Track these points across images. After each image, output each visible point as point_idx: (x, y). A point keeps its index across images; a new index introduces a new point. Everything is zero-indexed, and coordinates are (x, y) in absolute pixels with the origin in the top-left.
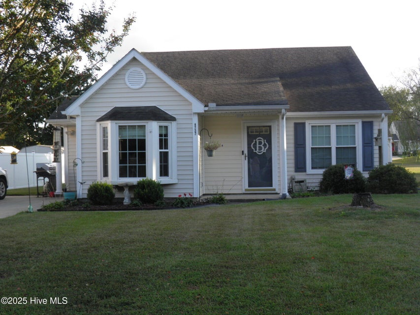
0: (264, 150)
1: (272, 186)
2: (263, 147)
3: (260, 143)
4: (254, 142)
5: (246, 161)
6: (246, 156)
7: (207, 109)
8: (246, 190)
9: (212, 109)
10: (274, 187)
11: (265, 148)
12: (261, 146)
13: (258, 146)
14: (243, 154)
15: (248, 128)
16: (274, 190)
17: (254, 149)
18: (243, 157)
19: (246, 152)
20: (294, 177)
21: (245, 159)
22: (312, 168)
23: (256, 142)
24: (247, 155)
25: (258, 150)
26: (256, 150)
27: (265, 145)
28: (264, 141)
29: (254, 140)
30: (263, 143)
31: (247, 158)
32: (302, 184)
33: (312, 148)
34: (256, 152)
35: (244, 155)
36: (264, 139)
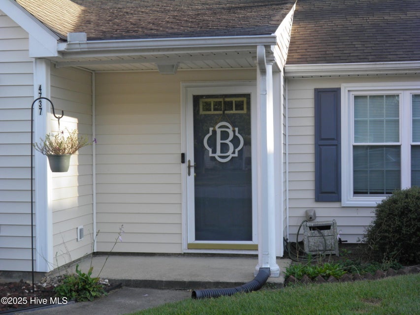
0: (234, 153)
1: (250, 239)
2: (231, 146)
3: (225, 135)
4: (211, 134)
5: (191, 180)
6: (189, 167)
7: (63, 47)
8: (190, 246)
9: (77, 48)
10: (255, 241)
11: (236, 146)
12: (227, 141)
13: (219, 141)
14: (183, 161)
15: (196, 99)
16: (255, 248)
17: (210, 150)
18: (184, 166)
19: (190, 156)
20: (312, 214)
21: (189, 174)
22: (356, 192)
23: (214, 132)
24: (192, 163)
25: (218, 153)
26: (214, 151)
27: (236, 141)
28: (234, 131)
29: (211, 129)
30: (231, 137)
31: (192, 170)
32: (326, 232)
33: (354, 147)
34: (216, 155)
35: (186, 164)
36: (234, 126)
